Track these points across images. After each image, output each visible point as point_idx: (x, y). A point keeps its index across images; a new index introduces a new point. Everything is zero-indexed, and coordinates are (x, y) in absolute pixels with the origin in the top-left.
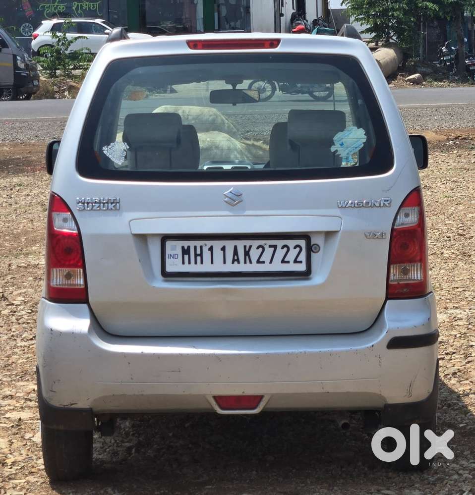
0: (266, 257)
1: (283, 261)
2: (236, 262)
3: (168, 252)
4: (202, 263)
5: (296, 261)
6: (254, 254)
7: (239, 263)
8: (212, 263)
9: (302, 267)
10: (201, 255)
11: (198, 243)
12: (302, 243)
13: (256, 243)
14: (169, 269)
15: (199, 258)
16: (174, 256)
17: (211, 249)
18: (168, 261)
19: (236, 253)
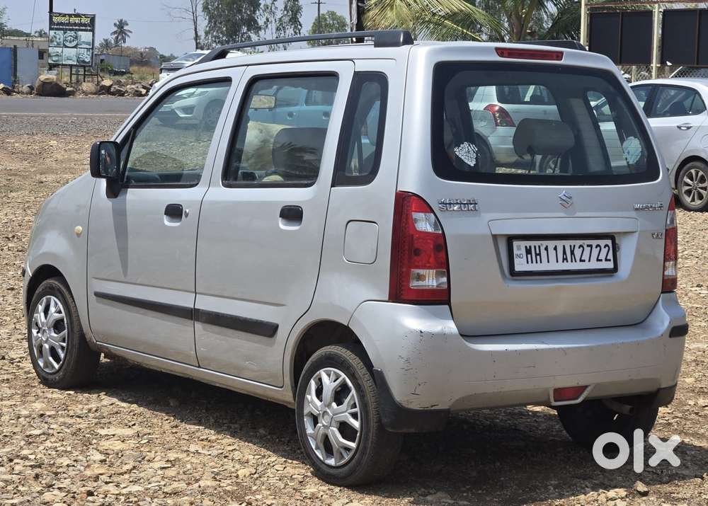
0: (585, 257)
1: (598, 260)
2: (565, 261)
3: (516, 252)
4: (541, 262)
5: (606, 260)
6: (578, 252)
7: (567, 261)
8: (548, 262)
9: (610, 265)
10: (540, 254)
11: (537, 243)
12: (609, 242)
13: (578, 243)
14: (518, 268)
15: (538, 257)
16: (519, 256)
17: (546, 249)
18: (517, 261)
19: (564, 253)
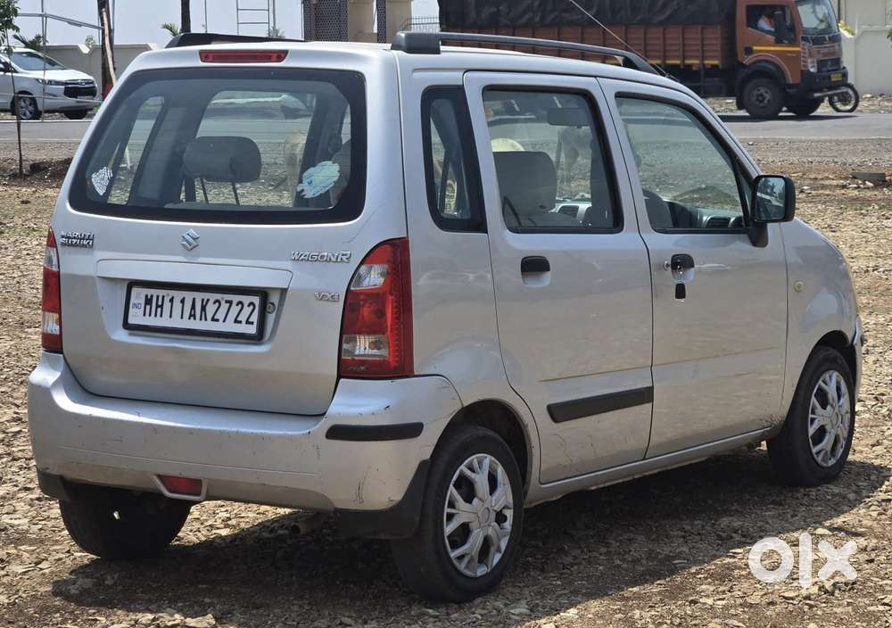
0: (220, 315)
1: (236, 321)
2: (192, 318)
3: (133, 301)
4: (161, 316)
5: (248, 322)
6: (211, 309)
7: (195, 319)
8: (171, 316)
9: (252, 330)
10: (162, 306)
11: (161, 292)
12: (256, 300)
13: (213, 297)
14: (131, 321)
15: (159, 309)
16: (136, 306)
17: (172, 300)
18: (132, 311)
19: (193, 307)
